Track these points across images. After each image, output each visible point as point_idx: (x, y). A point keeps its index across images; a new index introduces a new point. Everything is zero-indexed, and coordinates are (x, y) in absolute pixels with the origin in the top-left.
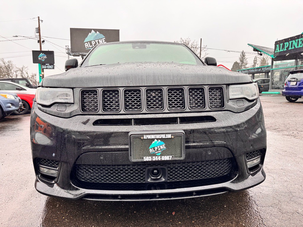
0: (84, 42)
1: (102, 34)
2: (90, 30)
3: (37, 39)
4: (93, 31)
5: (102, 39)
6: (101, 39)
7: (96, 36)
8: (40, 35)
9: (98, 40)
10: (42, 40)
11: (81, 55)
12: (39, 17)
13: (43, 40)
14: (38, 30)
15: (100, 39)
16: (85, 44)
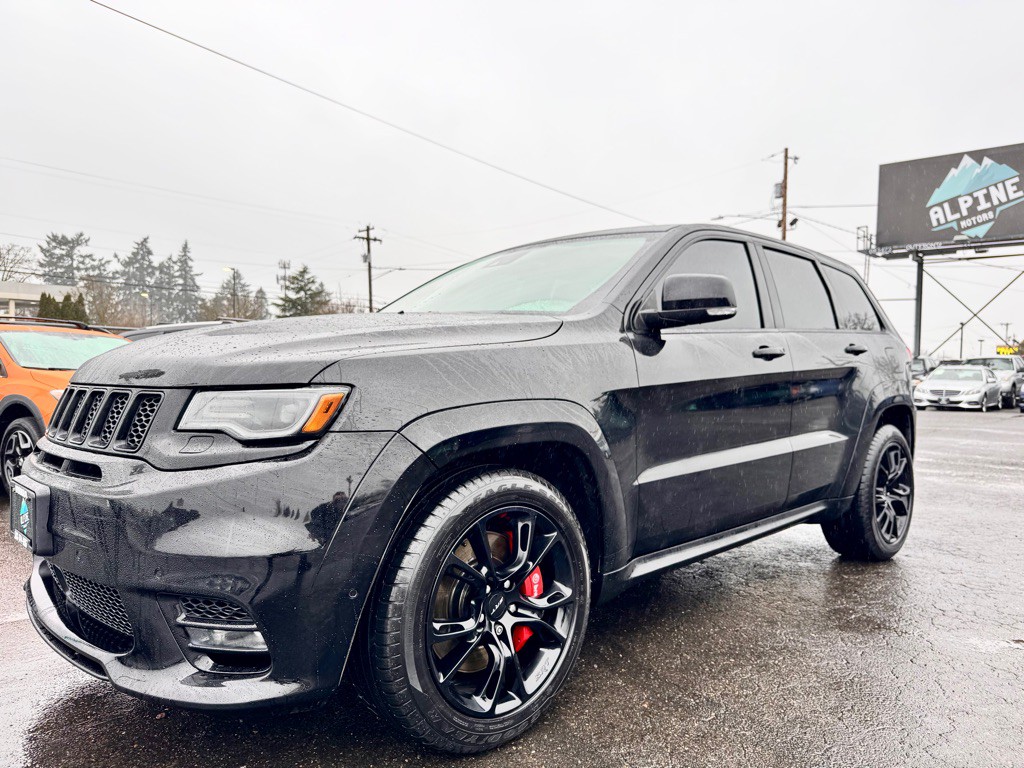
0: (928, 205)
1: (1004, 165)
2: (954, 160)
3: (776, 217)
4: (967, 161)
5: (1003, 182)
6: (1000, 186)
7: (979, 176)
8: (784, 205)
9: (987, 188)
10: (789, 219)
11: (911, 252)
12: (786, 150)
13: (794, 217)
14: (782, 190)
15: (996, 185)
16: (932, 212)
